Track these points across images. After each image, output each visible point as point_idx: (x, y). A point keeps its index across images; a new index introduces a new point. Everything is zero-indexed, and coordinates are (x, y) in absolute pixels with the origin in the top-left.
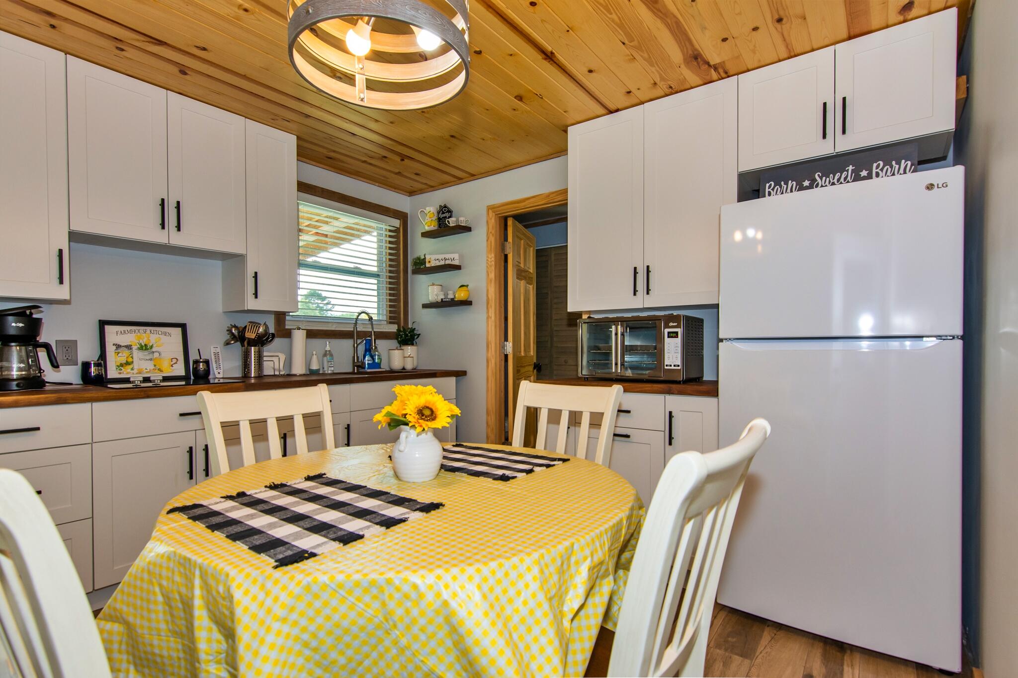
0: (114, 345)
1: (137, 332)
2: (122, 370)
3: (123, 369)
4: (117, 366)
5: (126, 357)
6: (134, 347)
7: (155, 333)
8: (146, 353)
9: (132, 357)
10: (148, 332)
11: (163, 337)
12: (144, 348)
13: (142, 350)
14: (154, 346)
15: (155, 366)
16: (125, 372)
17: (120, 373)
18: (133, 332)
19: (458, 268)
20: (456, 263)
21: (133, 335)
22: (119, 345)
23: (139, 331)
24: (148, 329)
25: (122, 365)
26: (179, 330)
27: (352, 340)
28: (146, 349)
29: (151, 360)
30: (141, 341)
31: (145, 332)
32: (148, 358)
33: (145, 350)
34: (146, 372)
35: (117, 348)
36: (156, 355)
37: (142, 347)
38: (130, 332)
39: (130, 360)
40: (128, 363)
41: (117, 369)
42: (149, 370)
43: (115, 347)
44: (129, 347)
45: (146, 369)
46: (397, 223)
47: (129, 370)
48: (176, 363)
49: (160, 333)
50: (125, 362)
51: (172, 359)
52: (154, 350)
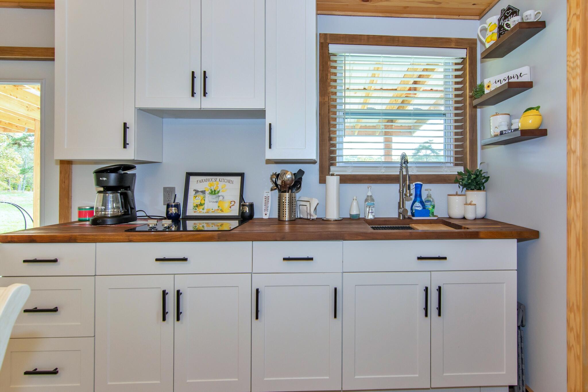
0: (194, 190)
1: (210, 181)
2: (196, 209)
3: (197, 209)
4: (194, 206)
5: (200, 200)
6: (207, 192)
7: (222, 181)
8: (214, 196)
9: (204, 200)
10: (218, 180)
11: (227, 184)
12: (213, 193)
13: (212, 194)
14: (221, 191)
15: (219, 207)
16: (198, 211)
17: (195, 212)
18: (208, 181)
21: (208, 183)
22: (197, 191)
23: (212, 180)
24: (218, 178)
25: (197, 206)
26: (239, 178)
28: (215, 194)
29: (217, 202)
30: (212, 188)
31: (216, 181)
32: (215, 201)
33: (214, 194)
34: (212, 212)
35: (196, 193)
36: (221, 198)
37: (212, 192)
38: (206, 181)
39: (203, 202)
40: (201, 205)
41: (193, 208)
42: (214, 210)
43: (194, 192)
44: (203, 192)
45: (212, 209)
46: (463, 53)
47: (201, 210)
48: (233, 205)
49: (226, 181)
50: (199, 203)
51: (231, 202)
52: (220, 194)
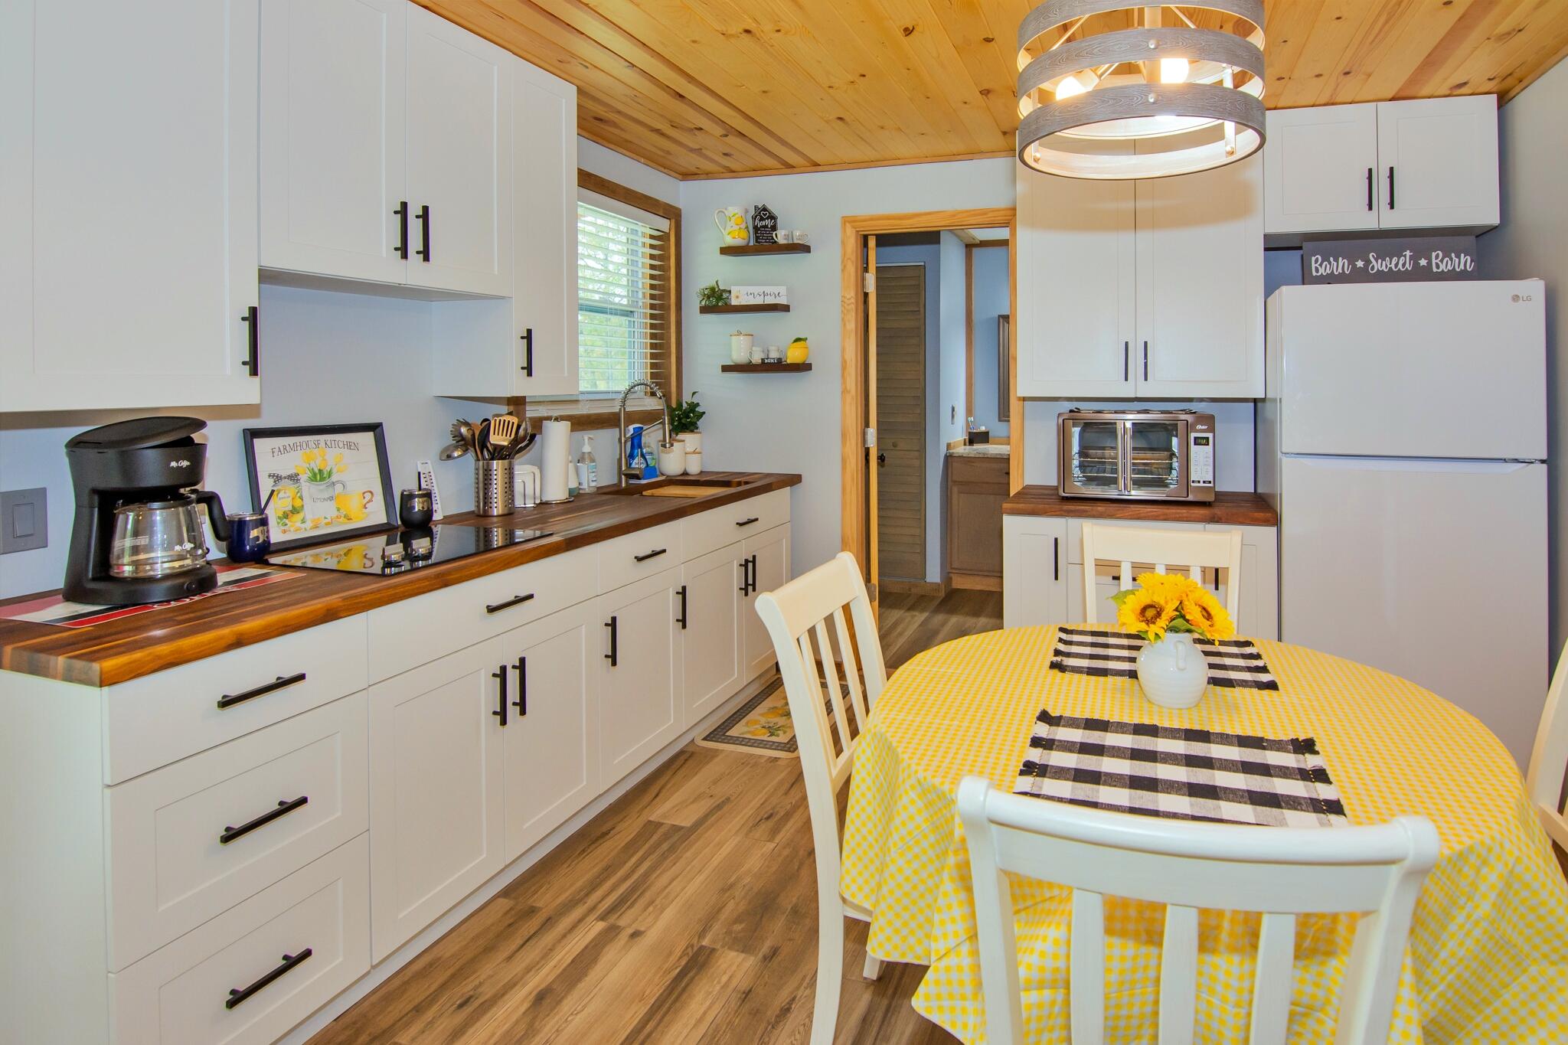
0: (270, 476)
1: (305, 446)
2: (286, 525)
3: (289, 524)
4: (279, 518)
5: (291, 498)
6: (303, 477)
7: (333, 446)
8: (322, 486)
9: (301, 498)
10: (322, 444)
11: (346, 451)
12: (318, 478)
13: (316, 481)
14: (334, 471)
15: (338, 510)
16: (292, 529)
17: (284, 532)
18: (299, 448)
19: (786, 308)
20: (783, 301)
21: (300, 453)
22: (277, 476)
23: (307, 445)
24: (322, 438)
25: (286, 516)
26: (369, 437)
27: (618, 430)
28: (322, 479)
29: (331, 498)
30: (313, 465)
31: (317, 446)
32: (327, 496)
33: (320, 481)
34: (327, 524)
35: (275, 482)
36: (339, 488)
37: (315, 475)
38: (294, 448)
39: (298, 503)
40: (295, 511)
41: (278, 523)
42: (329, 520)
43: (271, 481)
44: (294, 478)
45: (325, 518)
46: (665, 225)
47: (299, 524)
48: (370, 501)
49: (341, 445)
50: (291, 508)
51: (364, 493)
52: (334, 478)
